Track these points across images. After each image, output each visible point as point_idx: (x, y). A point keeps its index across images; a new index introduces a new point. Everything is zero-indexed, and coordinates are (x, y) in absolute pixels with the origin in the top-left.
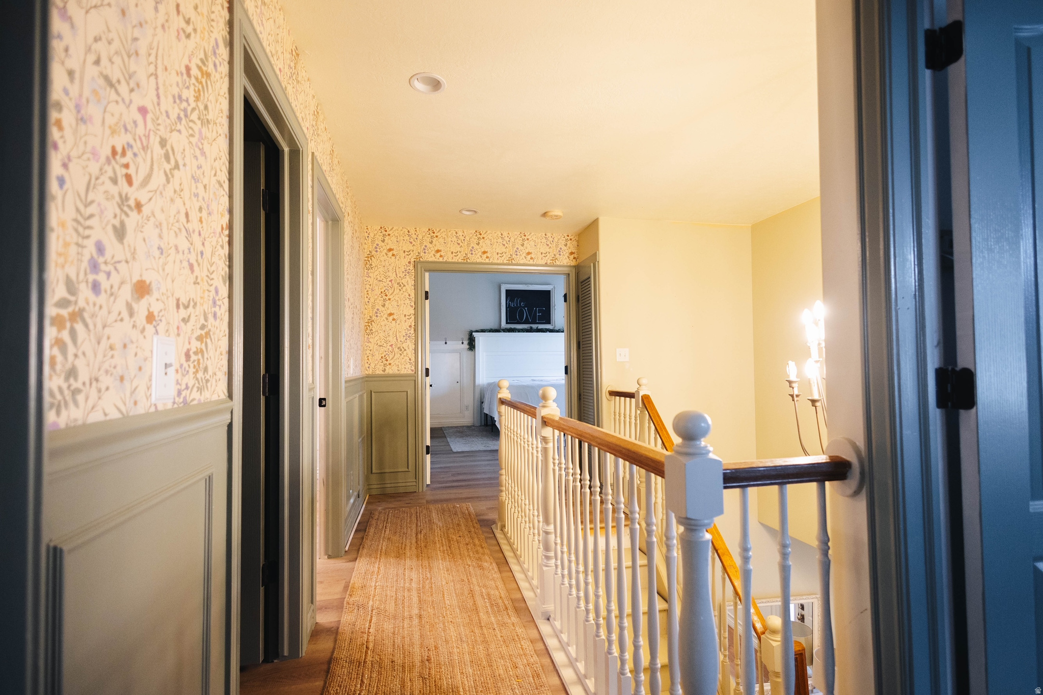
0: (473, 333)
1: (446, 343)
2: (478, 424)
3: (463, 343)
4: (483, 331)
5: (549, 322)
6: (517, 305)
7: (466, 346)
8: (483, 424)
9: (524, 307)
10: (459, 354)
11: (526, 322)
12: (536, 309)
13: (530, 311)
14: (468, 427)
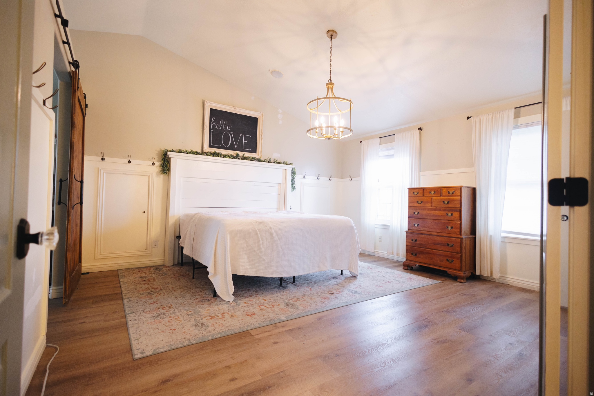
0: (169, 153)
1: (129, 162)
2: (169, 262)
3: (153, 164)
4: (180, 151)
5: (255, 151)
6: (222, 127)
7: (157, 168)
8: (176, 263)
9: (230, 132)
10: (148, 177)
11: (231, 148)
12: (242, 136)
13: (236, 137)
14: (158, 268)
